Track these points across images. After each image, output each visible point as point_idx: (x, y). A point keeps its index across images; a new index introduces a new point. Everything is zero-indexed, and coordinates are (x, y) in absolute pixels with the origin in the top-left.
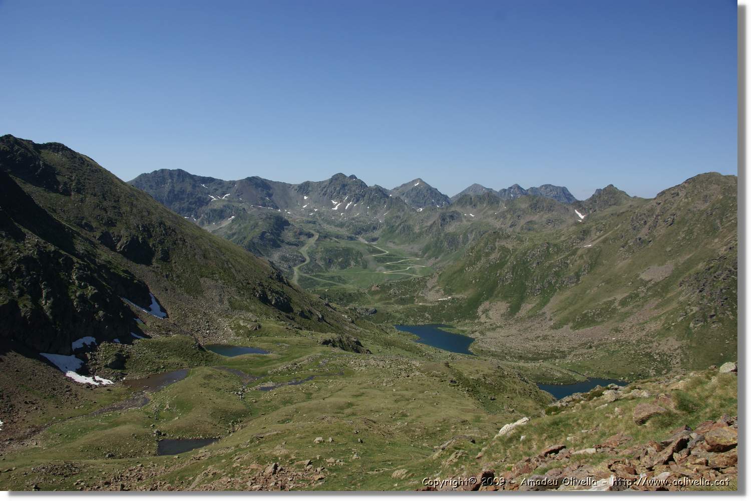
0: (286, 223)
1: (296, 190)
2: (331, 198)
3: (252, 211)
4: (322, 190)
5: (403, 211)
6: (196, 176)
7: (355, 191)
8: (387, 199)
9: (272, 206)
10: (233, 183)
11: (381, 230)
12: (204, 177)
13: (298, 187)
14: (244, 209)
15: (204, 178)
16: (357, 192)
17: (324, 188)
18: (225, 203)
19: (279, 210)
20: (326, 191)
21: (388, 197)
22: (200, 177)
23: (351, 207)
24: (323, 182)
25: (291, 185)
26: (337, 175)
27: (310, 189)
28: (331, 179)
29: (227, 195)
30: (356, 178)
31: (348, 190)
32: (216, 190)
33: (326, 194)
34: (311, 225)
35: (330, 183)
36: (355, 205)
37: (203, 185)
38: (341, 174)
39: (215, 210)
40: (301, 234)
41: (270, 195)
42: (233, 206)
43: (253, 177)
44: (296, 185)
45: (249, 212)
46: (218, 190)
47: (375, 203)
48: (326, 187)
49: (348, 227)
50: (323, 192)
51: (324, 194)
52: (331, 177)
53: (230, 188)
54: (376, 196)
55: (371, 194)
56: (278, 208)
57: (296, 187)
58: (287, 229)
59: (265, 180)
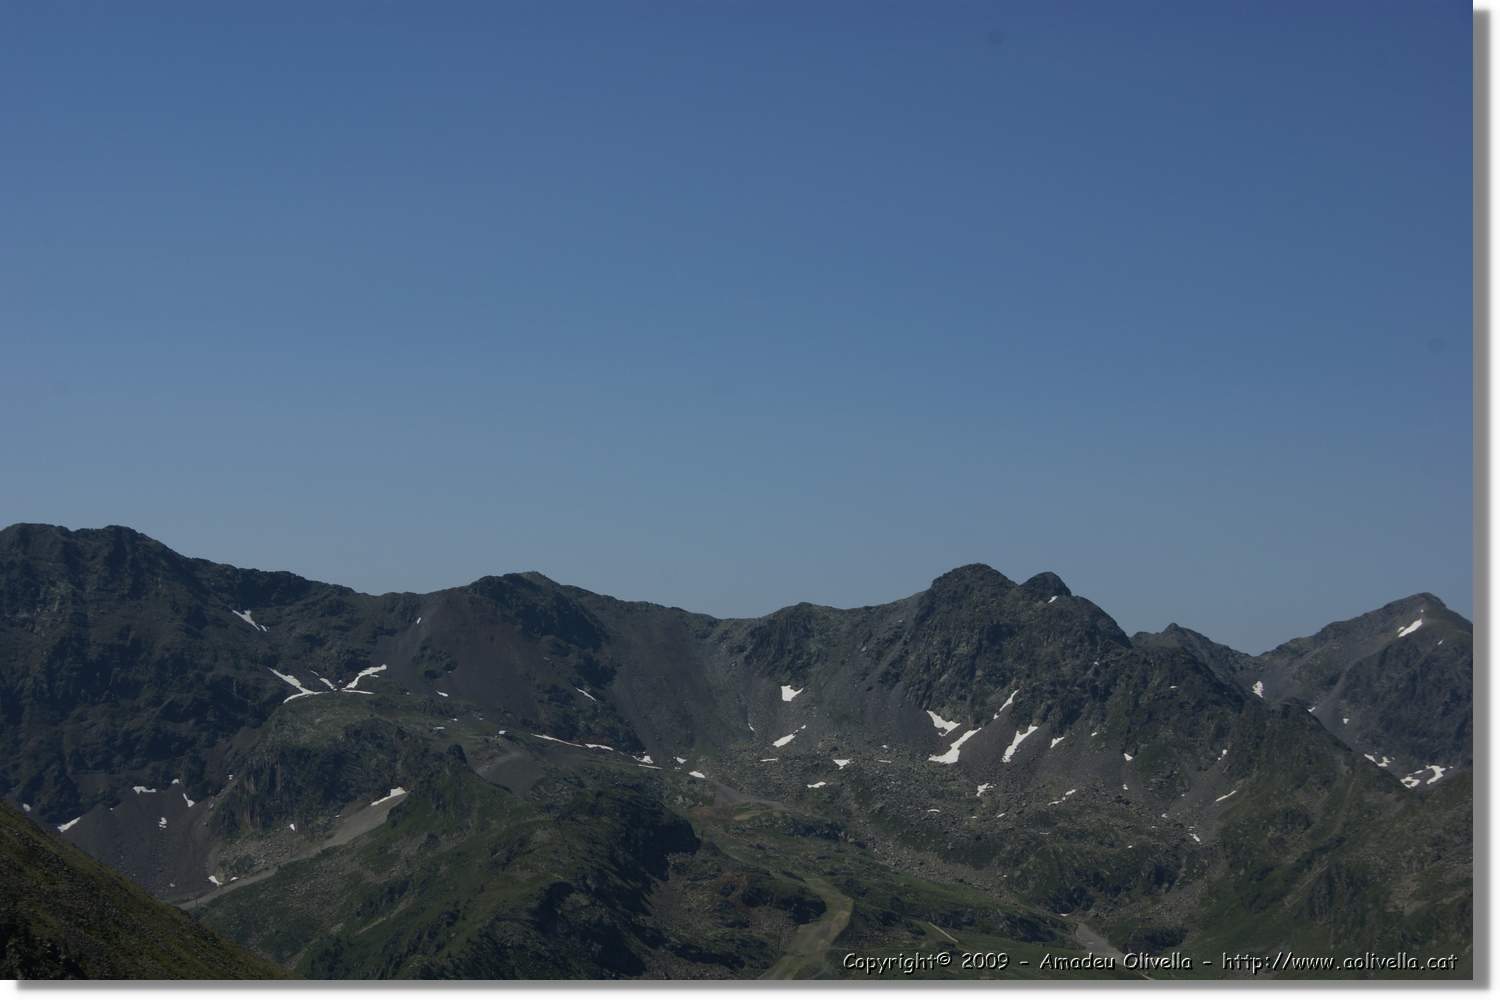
0: (680, 836)
1: (742, 649)
2: (929, 697)
3: (501, 760)
4: (880, 655)
5: (1326, 782)
6: (206, 562)
7: (1054, 664)
8: (1232, 717)
9: (609, 734)
10: (406, 605)
11: (1199, 887)
12: (253, 571)
13: (752, 634)
14: (458, 752)
15: (251, 575)
16: (1066, 670)
17: (891, 641)
18: (358, 717)
19: (647, 759)
20: (902, 658)
21: (1239, 698)
22: (227, 572)
23: (1033, 752)
24: (884, 611)
25: (713, 623)
26: (957, 574)
27: (813, 646)
28: (930, 593)
29: (370, 671)
30: (1062, 590)
31: (1019, 658)
32: (313, 641)
33: (897, 677)
34: (813, 847)
35: (921, 620)
36: (1055, 742)
37: (247, 617)
38: (981, 572)
39: (303, 755)
40: (756, 897)
41: (598, 677)
42: (401, 734)
43: (514, 579)
44: (738, 623)
45: (481, 771)
46: (321, 643)
47: (1167, 733)
48: (897, 637)
49: (1017, 862)
50: (884, 665)
51: (890, 678)
52: (927, 586)
53: (392, 632)
54: (1173, 694)
55: (1145, 681)
56: (639, 748)
57: (739, 636)
58: (680, 870)
59: (578, 591)
